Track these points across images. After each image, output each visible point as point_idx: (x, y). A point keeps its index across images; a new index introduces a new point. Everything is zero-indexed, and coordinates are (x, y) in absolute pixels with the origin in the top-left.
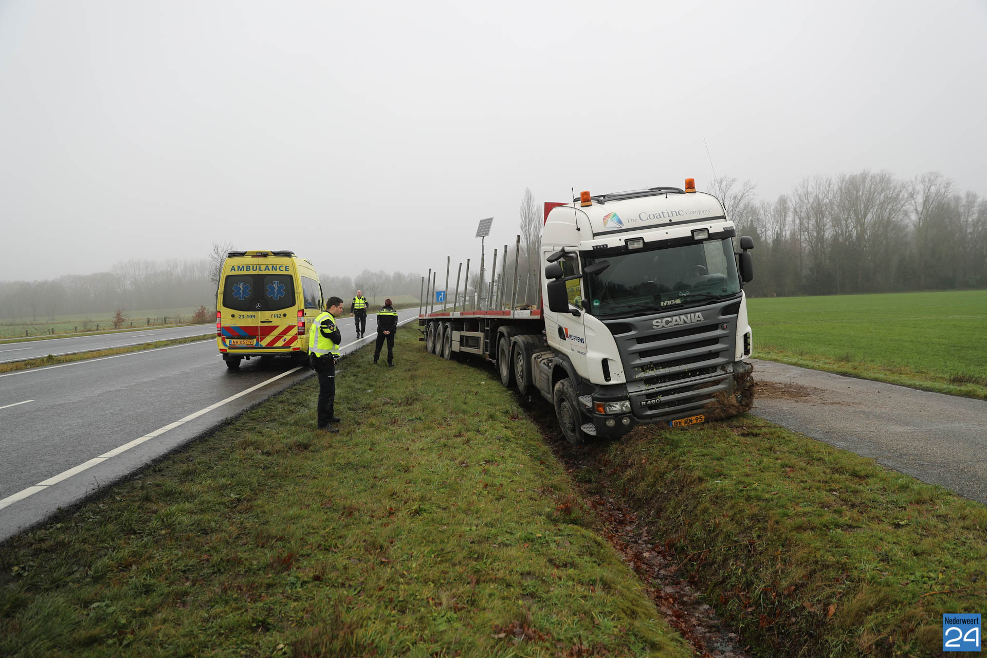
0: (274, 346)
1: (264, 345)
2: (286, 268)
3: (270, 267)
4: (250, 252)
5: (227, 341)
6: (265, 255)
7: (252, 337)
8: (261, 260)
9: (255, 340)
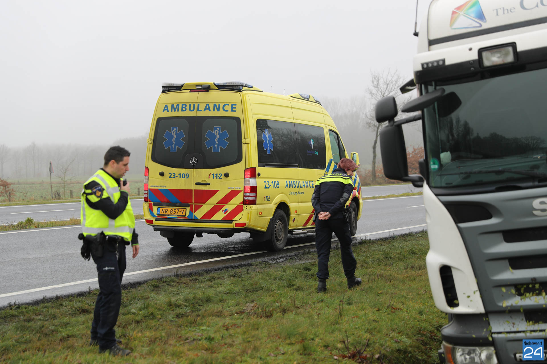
0: (212, 219)
1: (199, 218)
2: (232, 108)
3: (211, 106)
4: (188, 85)
5: (155, 208)
6: (206, 89)
7: (184, 204)
8: (202, 96)
9: (188, 209)
